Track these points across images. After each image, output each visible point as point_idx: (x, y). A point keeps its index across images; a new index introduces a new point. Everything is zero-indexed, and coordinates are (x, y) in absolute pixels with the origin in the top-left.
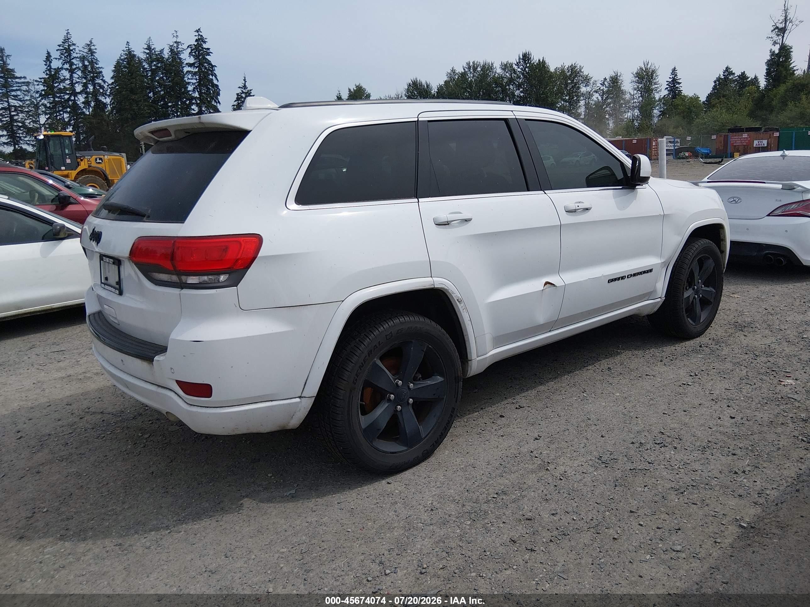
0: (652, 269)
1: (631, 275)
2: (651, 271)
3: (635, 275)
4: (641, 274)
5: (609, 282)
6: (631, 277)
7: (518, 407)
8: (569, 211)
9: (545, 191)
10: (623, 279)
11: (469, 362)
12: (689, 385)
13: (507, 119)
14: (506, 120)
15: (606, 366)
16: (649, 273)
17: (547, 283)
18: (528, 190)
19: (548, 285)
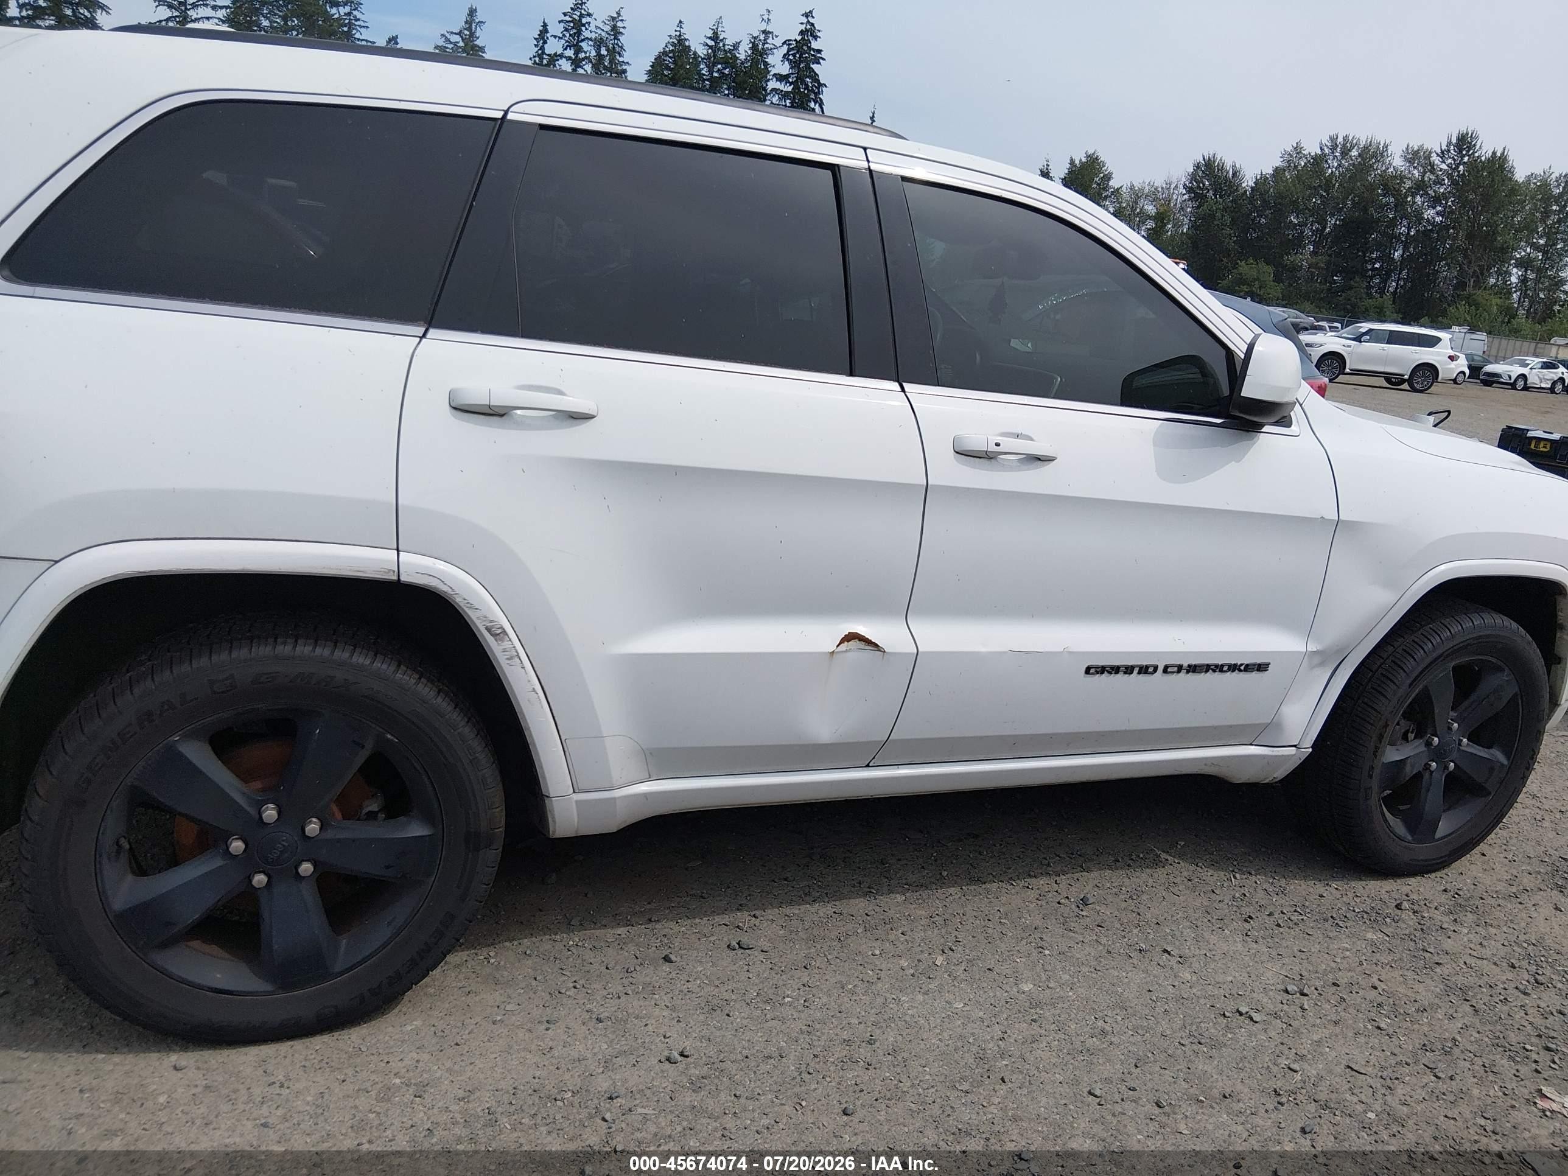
0: (1268, 665)
1: (1180, 668)
2: (1261, 667)
3: (1193, 669)
4: (1221, 671)
5: (1088, 671)
6: (1179, 672)
7: (734, 943)
8: (965, 454)
9: (904, 384)
10: (1146, 672)
11: (547, 801)
12: (1251, 1019)
13: (838, 165)
14: (833, 168)
15: (1075, 893)
16: (1255, 675)
17: (850, 637)
18: (851, 374)
19: (854, 644)
